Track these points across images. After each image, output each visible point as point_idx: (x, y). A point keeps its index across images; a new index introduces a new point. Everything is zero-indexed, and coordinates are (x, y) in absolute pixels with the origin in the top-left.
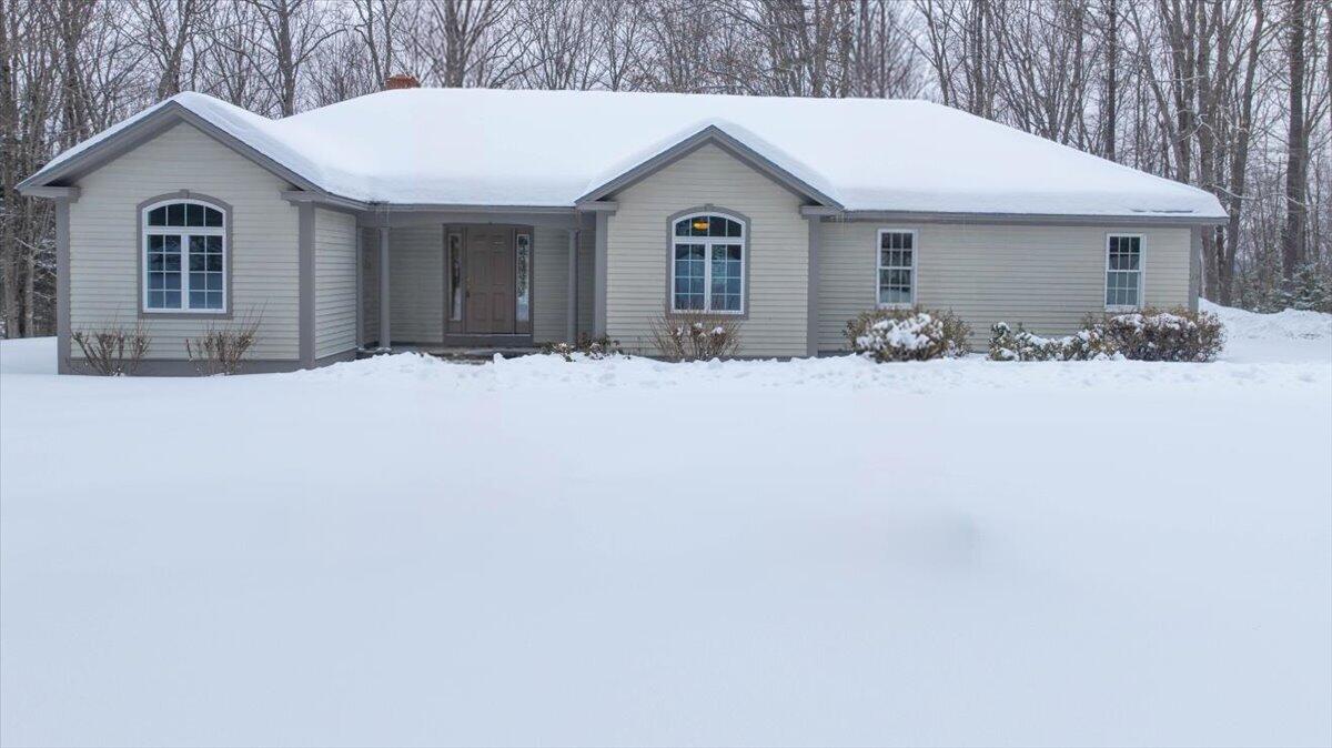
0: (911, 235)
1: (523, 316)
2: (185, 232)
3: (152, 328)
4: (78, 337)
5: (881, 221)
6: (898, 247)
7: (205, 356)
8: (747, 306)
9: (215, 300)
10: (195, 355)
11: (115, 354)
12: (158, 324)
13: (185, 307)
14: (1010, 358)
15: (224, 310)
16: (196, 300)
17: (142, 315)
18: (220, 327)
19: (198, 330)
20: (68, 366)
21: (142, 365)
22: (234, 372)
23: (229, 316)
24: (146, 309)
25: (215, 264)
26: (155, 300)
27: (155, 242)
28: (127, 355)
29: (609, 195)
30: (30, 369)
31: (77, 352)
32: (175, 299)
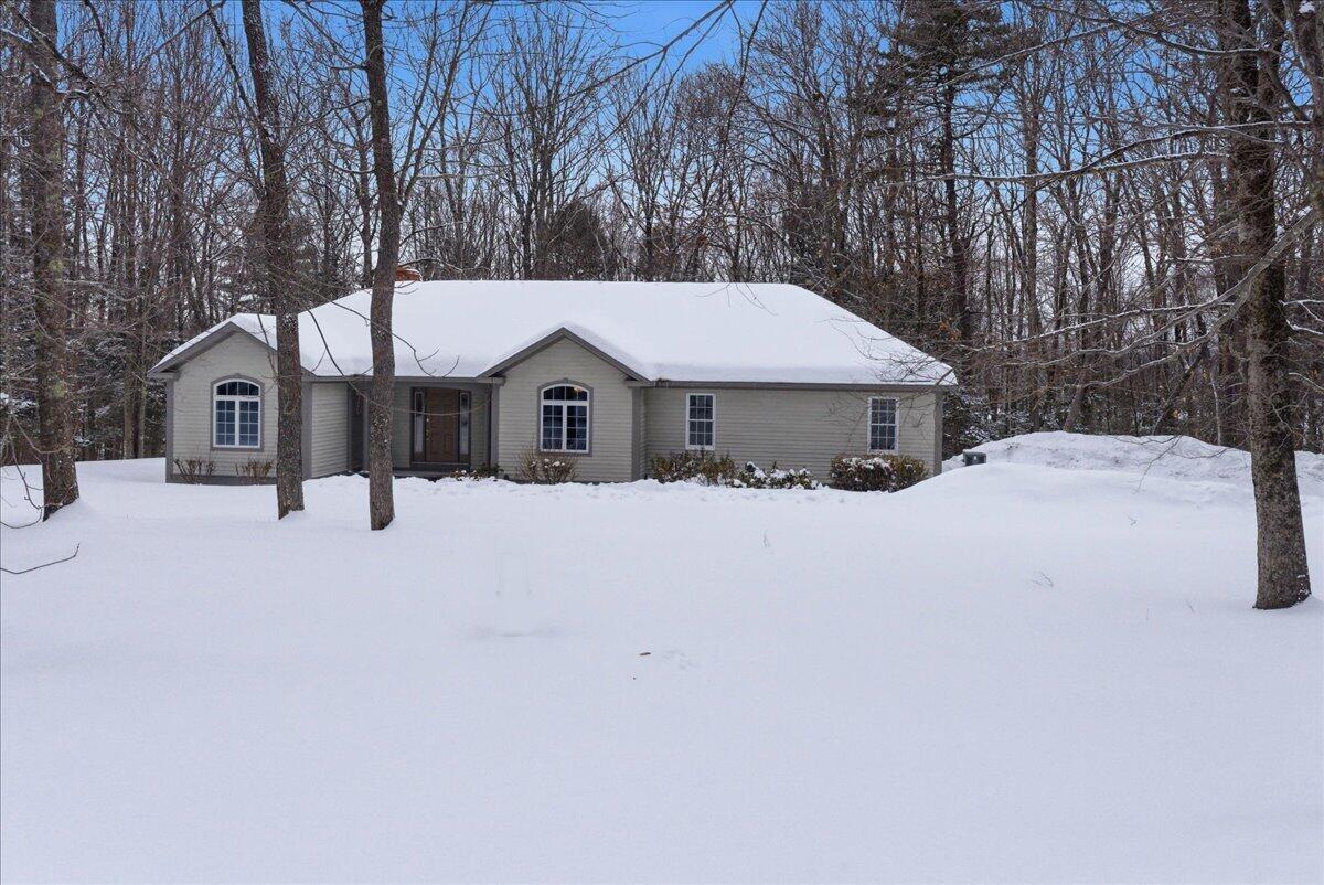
0: (711, 397)
1: (464, 448)
2: (238, 399)
3: (218, 457)
4: (177, 462)
5: (690, 388)
6: (701, 408)
7: (246, 474)
8: (591, 448)
9: (254, 440)
10: (241, 474)
11: (197, 472)
12: (221, 454)
13: (237, 444)
14: (740, 486)
15: (259, 446)
16: (243, 440)
17: (213, 449)
18: (254, 456)
19: (243, 458)
20: (171, 478)
21: (211, 479)
22: (262, 484)
23: (261, 450)
24: (215, 445)
25: (254, 418)
26: (220, 440)
27: (220, 404)
28: (203, 473)
29: (499, 373)
30: (151, 480)
31: (176, 471)
32: (231, 440)
